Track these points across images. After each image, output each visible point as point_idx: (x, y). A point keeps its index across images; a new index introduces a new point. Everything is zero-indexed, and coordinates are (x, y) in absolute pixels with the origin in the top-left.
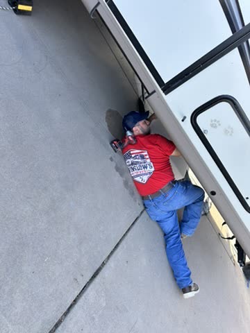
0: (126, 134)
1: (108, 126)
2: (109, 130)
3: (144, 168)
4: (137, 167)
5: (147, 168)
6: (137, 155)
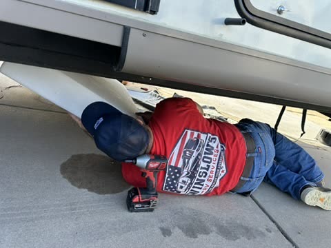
0: (139, 168)
1: (91, 190)
2: (100, 192)
3: (211, 154)
4: (202, 168)
5: (213, 148)
6: (185, 152)
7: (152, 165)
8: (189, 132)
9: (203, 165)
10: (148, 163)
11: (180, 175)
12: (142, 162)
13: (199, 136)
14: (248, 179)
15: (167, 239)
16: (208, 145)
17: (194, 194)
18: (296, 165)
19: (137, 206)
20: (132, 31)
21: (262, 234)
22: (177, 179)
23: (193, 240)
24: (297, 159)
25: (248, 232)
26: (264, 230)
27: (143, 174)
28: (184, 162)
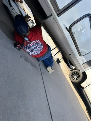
3: (39, 48)
4: (35, 50)
5: (40, 47)
6: (34, 44)
7: (28, 41)
8: (39, 41)
9: (36, 49)
10: (27, 40)
11: (30, 48)
12: (26, 39)
13: (40, 43)
14: (42, 57)
15: (21, 58)
16: (40, 46)
17: (29, 53)
18: (50, 61)
19: (17, 47)
20: (52, 16)
21: (37, 69)
22: (28, 48)
23: (25, 62)
24: (51, 59)
25: (35, 67)
26: (38, 68)
27: (24, 41)
28: (32, 46)
